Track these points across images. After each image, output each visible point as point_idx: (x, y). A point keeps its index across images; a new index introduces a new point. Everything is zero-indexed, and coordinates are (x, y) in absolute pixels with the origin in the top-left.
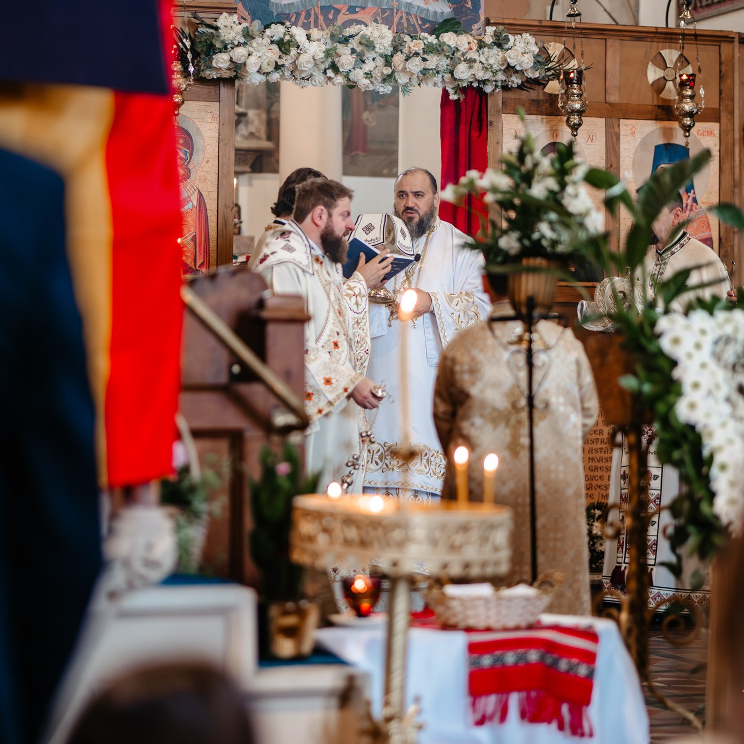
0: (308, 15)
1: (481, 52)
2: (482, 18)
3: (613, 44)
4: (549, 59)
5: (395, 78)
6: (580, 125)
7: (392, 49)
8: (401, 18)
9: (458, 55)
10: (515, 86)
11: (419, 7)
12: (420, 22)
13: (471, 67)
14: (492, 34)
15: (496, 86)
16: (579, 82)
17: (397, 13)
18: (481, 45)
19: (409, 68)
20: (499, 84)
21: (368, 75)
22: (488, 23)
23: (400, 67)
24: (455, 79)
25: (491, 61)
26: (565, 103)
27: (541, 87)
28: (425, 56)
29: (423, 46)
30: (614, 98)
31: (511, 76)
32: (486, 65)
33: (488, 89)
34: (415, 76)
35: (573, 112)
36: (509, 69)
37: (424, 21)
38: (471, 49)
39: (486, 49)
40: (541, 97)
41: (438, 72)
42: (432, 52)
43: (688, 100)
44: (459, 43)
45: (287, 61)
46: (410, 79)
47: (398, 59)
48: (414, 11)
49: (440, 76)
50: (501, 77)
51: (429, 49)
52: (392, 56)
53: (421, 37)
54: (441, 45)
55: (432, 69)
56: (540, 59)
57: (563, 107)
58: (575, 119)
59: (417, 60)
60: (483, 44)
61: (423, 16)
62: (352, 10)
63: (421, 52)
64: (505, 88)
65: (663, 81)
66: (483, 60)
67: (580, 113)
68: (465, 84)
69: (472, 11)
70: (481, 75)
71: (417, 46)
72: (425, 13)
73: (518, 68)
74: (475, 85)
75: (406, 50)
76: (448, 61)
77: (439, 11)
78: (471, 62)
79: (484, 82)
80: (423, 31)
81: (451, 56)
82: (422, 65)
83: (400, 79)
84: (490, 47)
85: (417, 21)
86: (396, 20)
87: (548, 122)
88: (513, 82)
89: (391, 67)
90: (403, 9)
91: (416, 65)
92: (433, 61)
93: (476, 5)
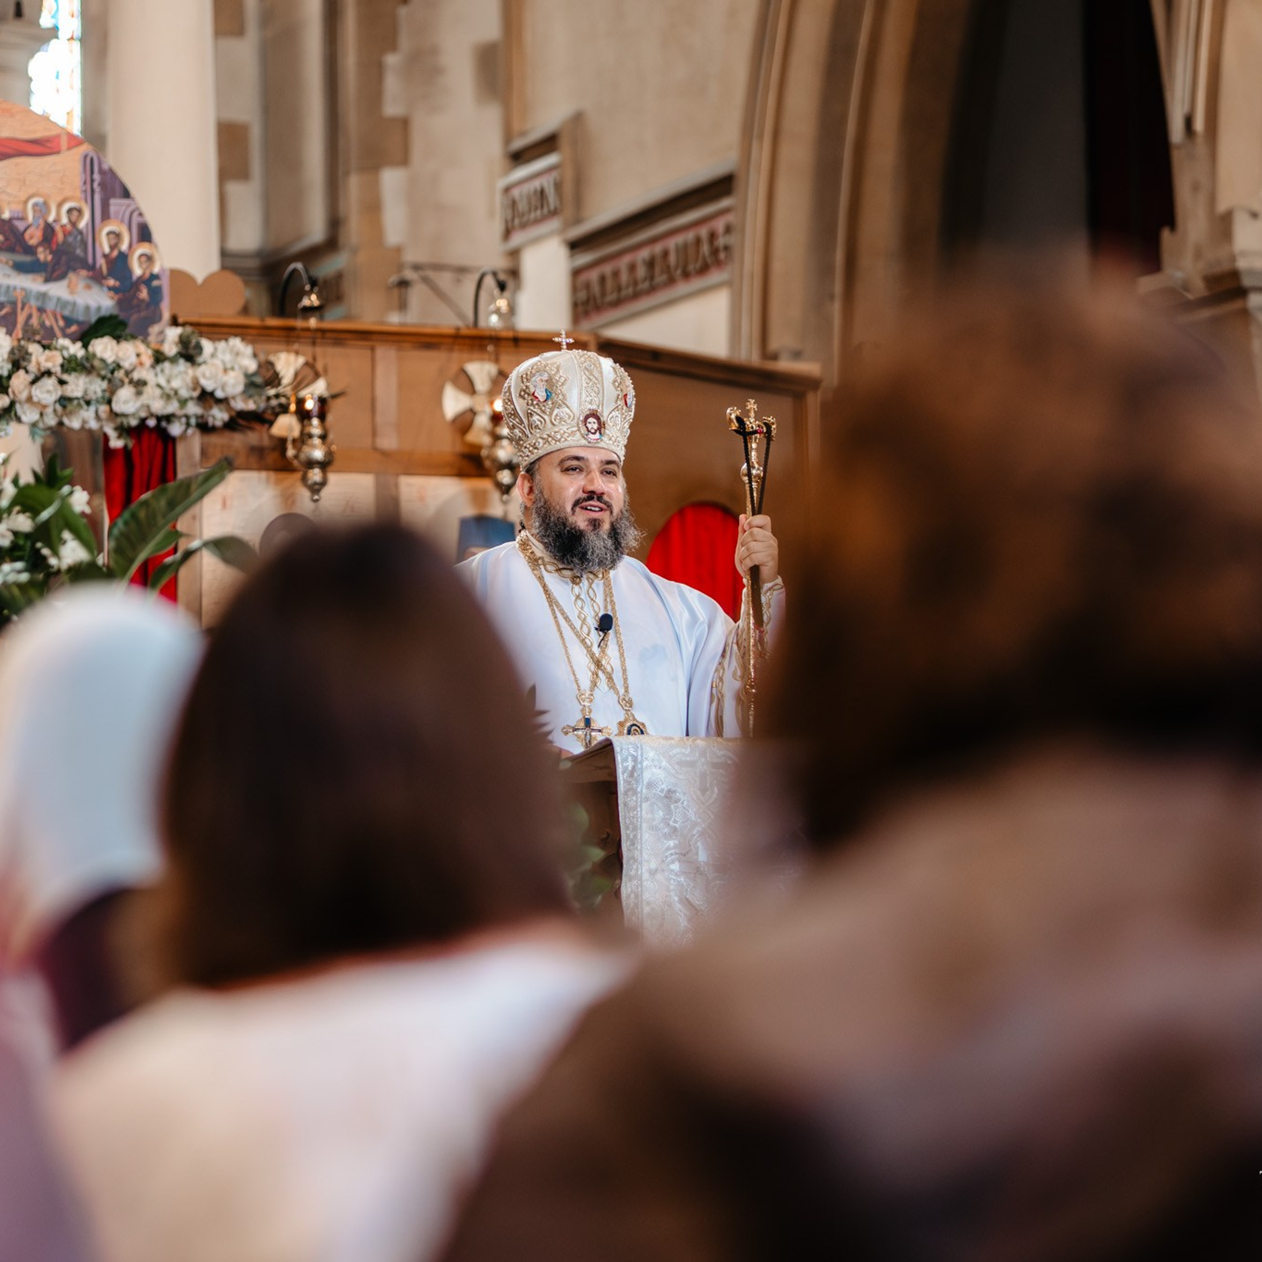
1: (158, 368)
2: (166, 316)
3: (386, 356)
4: (274, 380)
5: (16, 414)
6: (323, 483)
7: (9, 366)
8: (30, 317)
9: (120, 374)
10: (219, 423)
11: (59, 299)
12: (61, 323)
13: (139, 393)
14: (177, 339)
15: (188, 425)
16: (322, 416)
17: (22, 309)
18: (159, 358)
19: (36, 396)
20: (193, 421)
22: (175, 322)
23: (23, 396)
24: (117, 415)
25: (176, 384)
26: (299, 450)
27: (267, 426)
28: (65, 377)
29: (60, 360)
30: (388, 441)
31: (211, 408)
32: (167, 391)
33: (175, 429)
34: (50, 410)
35: (311, 464)
36: (206, 397)
37: (68, 321)
38: (141, 364)
39: (167, 365)
40: (266, 442)
41: (88, 403)
42: (75, 370)
43: (505, 442)
44: (121, 354)
46: (41, 414)
47: (19, 382)
48: (50, 306)
49: (92, 409)
50: (193, 409)
51: (71, 365)
52: (9, 377)
53: (59, 346)
54: (90, 357)
55: (77, 398)
56: (258, 380)
57: (296, 457)
58: (315, 475)
59: (49, 383)
60: (162, 357)
61: (66, 313)
63: (58, 370)
64: (204, 427)
65: (470, 415)
66: (162, 381)
67: (324, 465)
68: (134, 422)
69: (148, 305)
70: (159, 407)
71: (51, 360)
72: (69, 308)
73: (219, 394)
74: (152, 423)
75: (32, 367)
76: (104, 385)
77: (93, 304)
78: (139, 385)
79: (169, 418)
80: (65, 336)
81: (109, 375)
82: (59, 392)
83: (24, 413)
84: (173, 360)
85: (57, 321)
86: (21, 318)
87: (278, 482)
88: (214, 417)
89: (7, 394)
90: (33, 303)
91: (49, 392)
92: (77, 385)
93: (156, 294)
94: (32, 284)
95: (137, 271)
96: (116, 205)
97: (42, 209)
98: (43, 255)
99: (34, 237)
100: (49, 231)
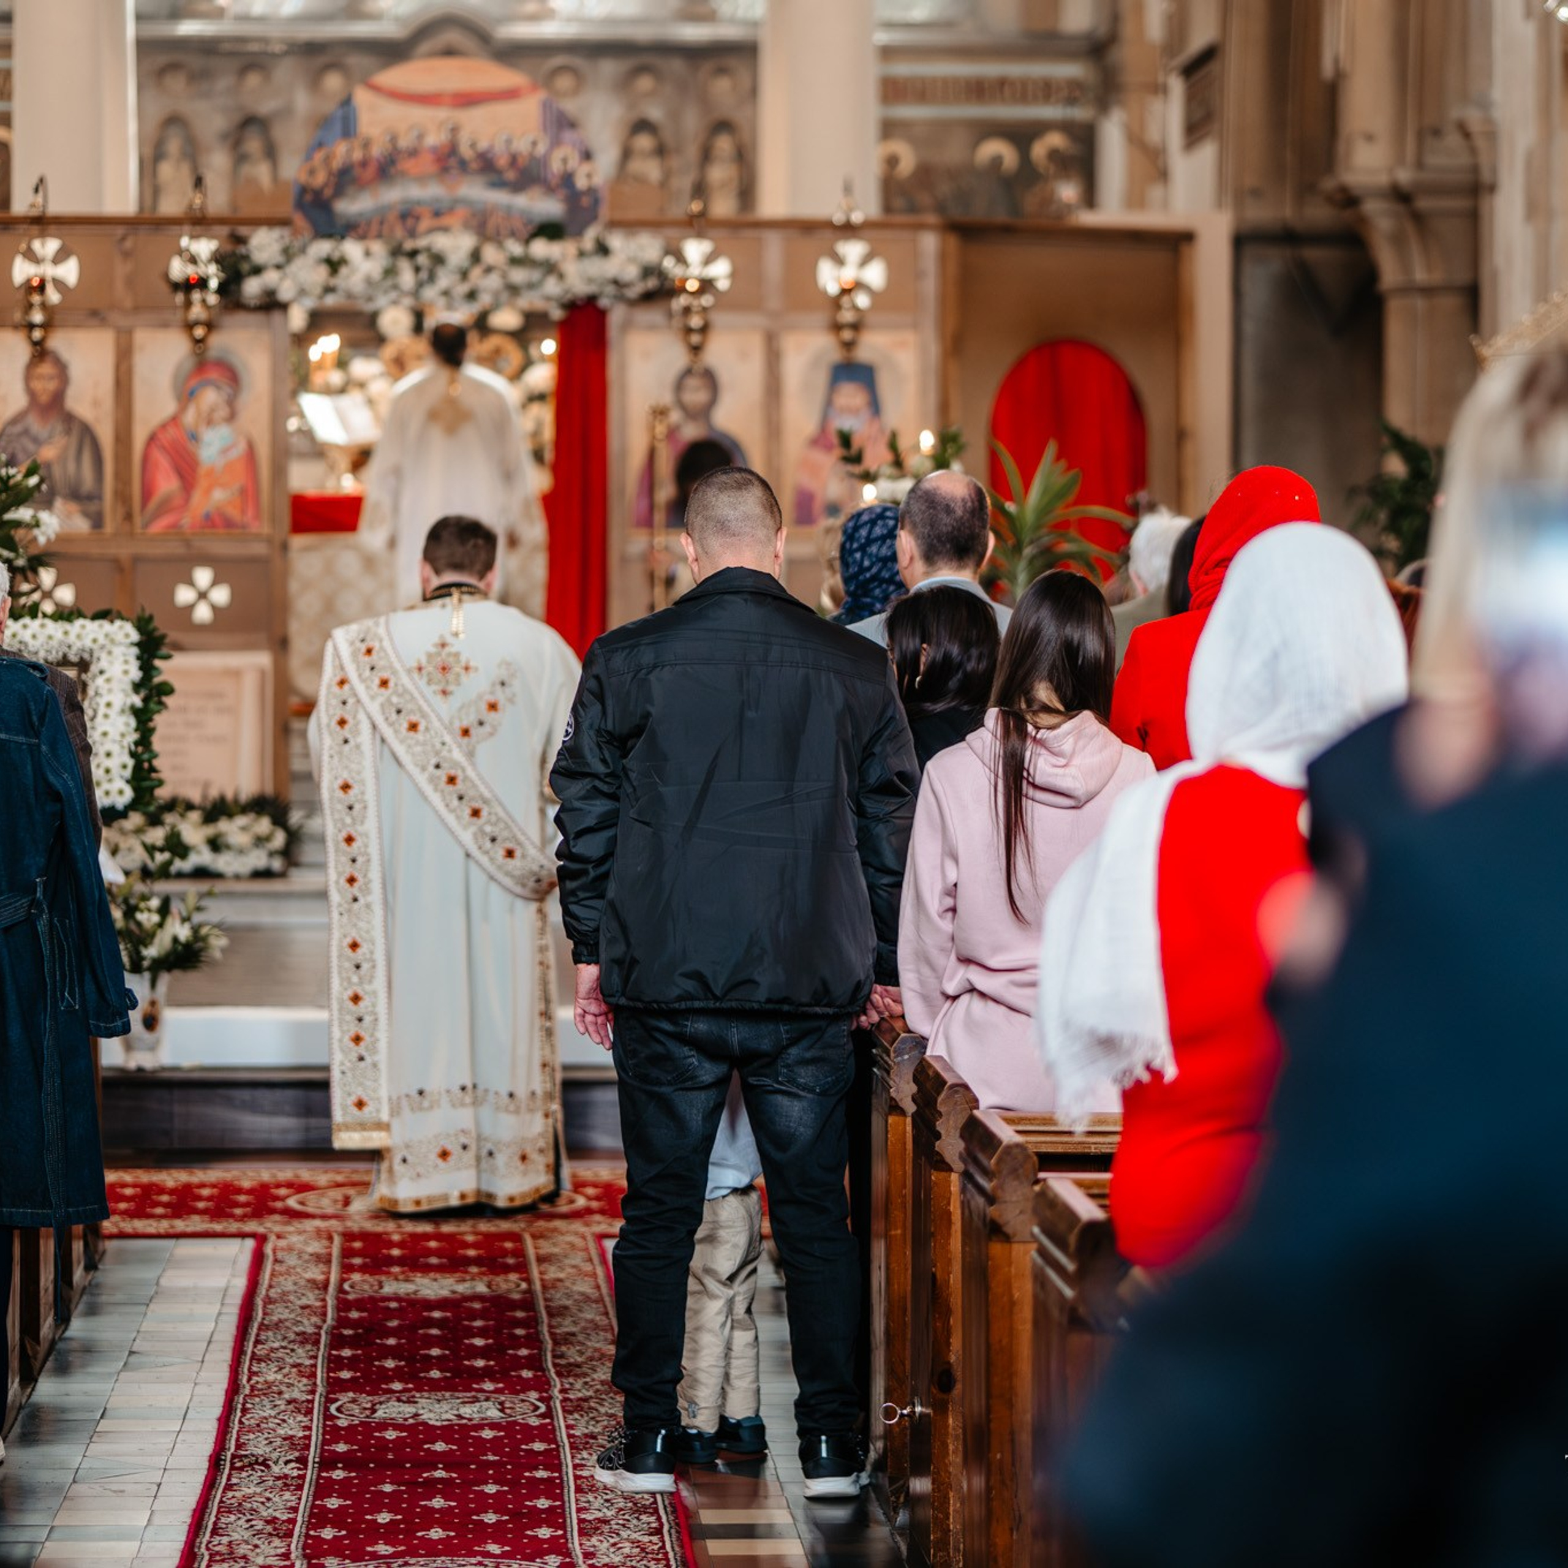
0: (382, 223)
10: (635, 298)
15: (612, 300)
20: (615, 297)
21: (446, 293)
25: (594, 272)
28: (508, 270)
29: (505, 258)
31: (622, 288)
33: (604, 302)
35: (689, 331)
38: (566, 259)
39: (587, 259)
42: (516, 265)
44: (550, 251)
45: (339, 281)
47: (476, 273)
50: (610, 290)
51: (515, 261)
52: (469, 269)
54: (529, 254)
58: (695, 339)
59: (497, 274)
60: (583, 254)
62: (437, 214)
63: (503, 264)
66: (582, 271)
68: (567, 300)
70: (583, 289)
71: (499, 258)
73: (624, 281)
74: (579, 301)
75: (484, 263)
76: (537, 274)
78: (562, 274)
79: (594, 296)
83: (483, 297)
84: (591, 255)
88: (629, 294)
92: (519, 276)
93: (596, 202)
94: (499, 197)
95: (581, 183)
96: (568, 135)
97: (509, 142)
98: (510, 175)
99: (502, 162)
100: (514, 159)
